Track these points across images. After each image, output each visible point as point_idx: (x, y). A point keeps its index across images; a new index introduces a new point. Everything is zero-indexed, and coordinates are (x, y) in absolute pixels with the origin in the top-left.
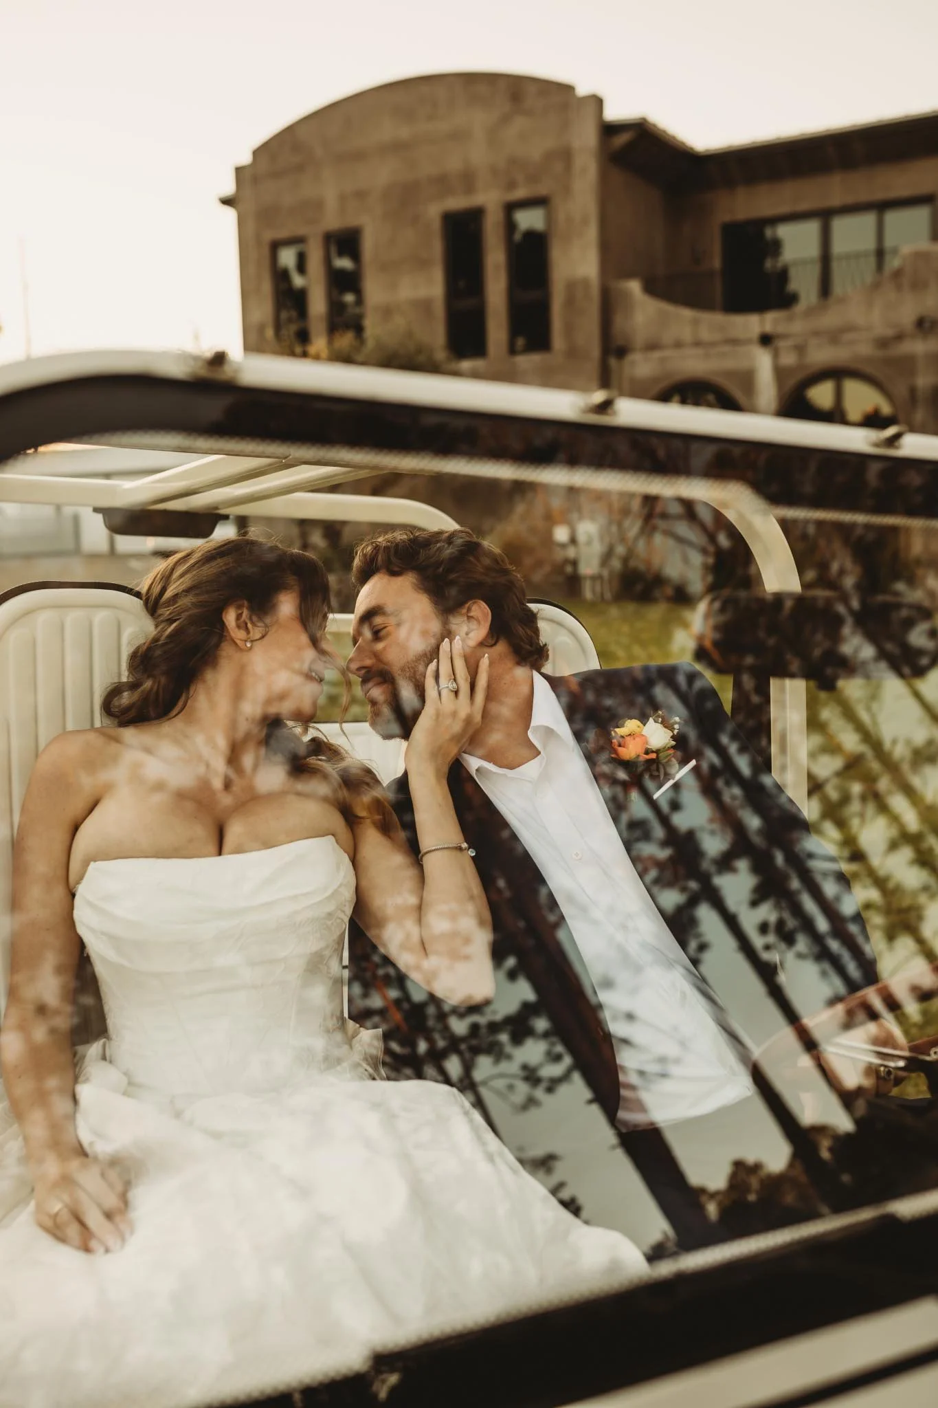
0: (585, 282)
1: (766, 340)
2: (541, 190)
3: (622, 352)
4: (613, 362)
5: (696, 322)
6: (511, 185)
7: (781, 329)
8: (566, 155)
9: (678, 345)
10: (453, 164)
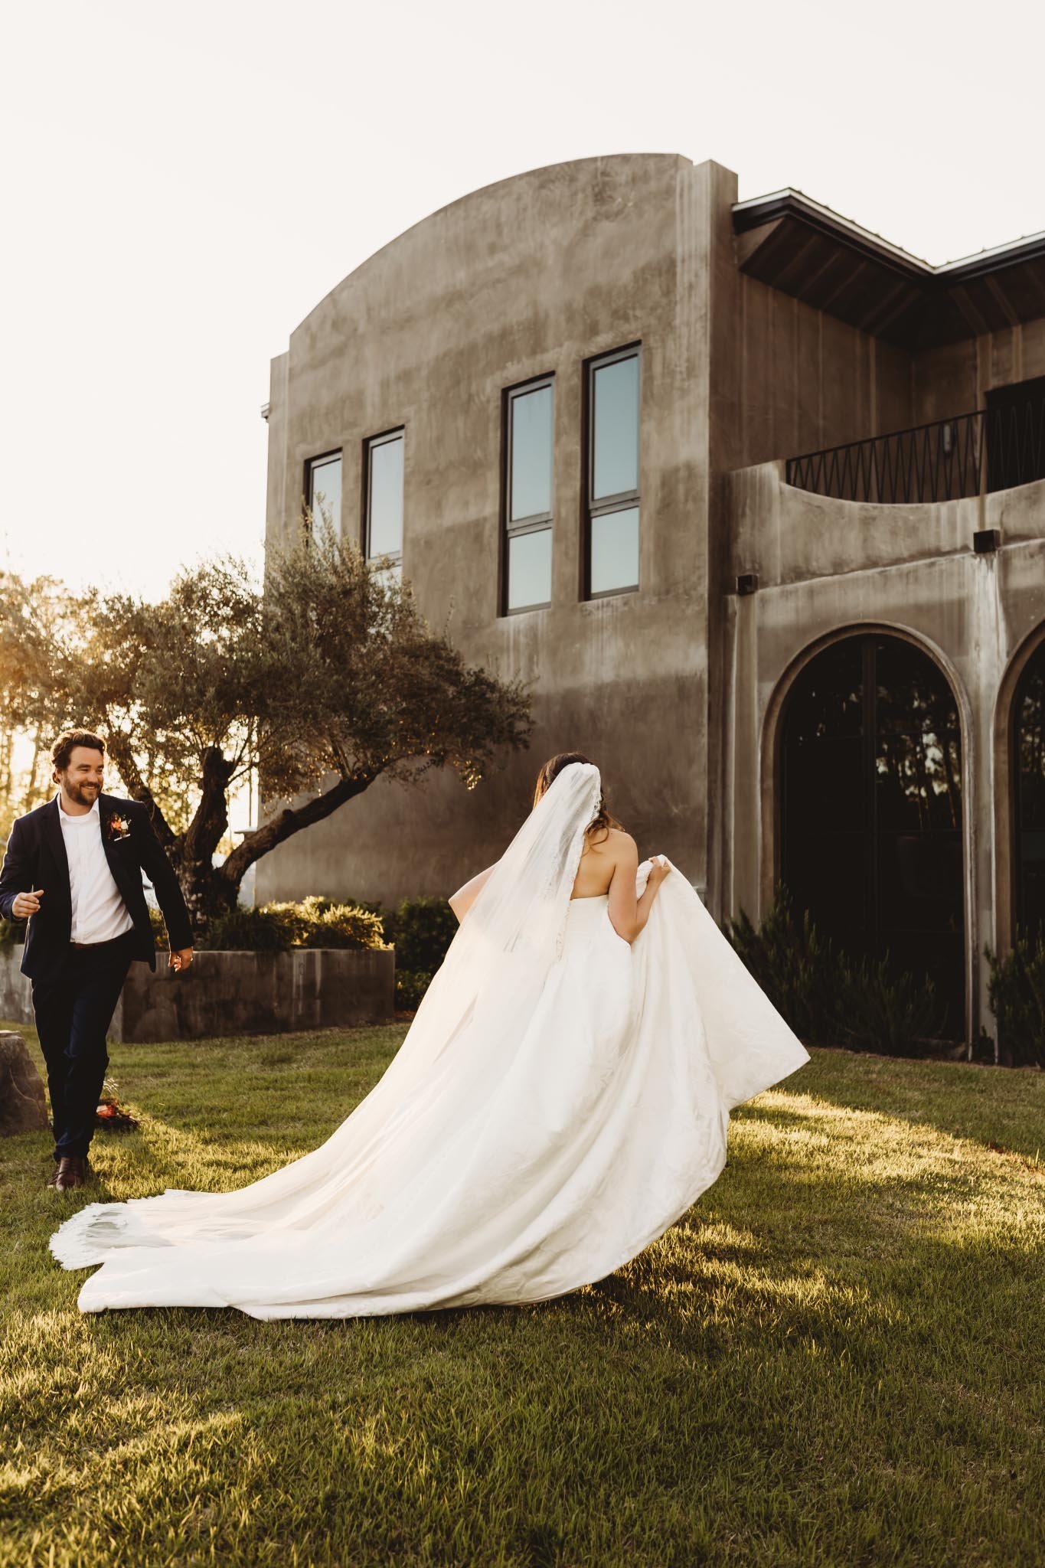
0: (690, 468)
1: (985, 543)
2: (631, 331)
3: (748, 585)
4: (734, 600)
5: (867, 522)
6: (593, 330)
7: (1014, 523)
8: (668, 268)
9: (838, 567)
10: (517, 312)
